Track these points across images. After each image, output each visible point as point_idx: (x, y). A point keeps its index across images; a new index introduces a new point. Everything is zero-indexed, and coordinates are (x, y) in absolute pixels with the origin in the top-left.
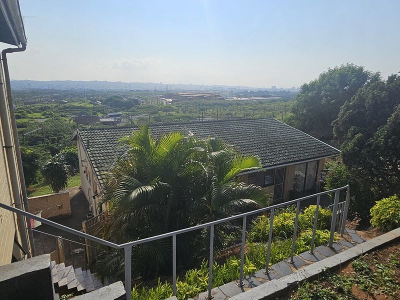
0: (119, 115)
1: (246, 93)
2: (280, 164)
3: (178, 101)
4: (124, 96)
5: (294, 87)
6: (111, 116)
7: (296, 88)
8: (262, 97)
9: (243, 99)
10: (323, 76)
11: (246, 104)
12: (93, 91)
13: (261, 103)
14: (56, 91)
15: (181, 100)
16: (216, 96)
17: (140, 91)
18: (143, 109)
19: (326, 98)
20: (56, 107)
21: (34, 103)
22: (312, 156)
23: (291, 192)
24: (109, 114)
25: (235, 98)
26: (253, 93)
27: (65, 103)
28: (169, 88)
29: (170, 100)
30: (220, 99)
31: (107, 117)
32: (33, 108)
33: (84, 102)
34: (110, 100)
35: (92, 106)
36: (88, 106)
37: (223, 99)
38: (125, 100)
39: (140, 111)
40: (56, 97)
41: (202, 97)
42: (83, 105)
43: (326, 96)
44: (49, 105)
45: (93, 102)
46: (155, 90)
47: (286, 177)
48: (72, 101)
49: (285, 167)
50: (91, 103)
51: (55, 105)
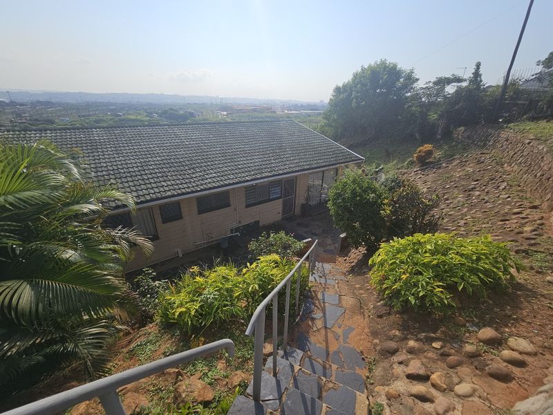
1: (296, 107)
2: (283, 174)
3: (232, 114)
4: (181, 109)
8: (311, 110)
9: (293, 112)
10: (356, 76)
11: (296, 117)
12: (150, 104)
13: (309, 116)
14: (112, 104)
15: (236, 113)
16: (268, 110)
17: (196, 104)
19: (357, 99)
20: (111, 119)
21: (89, 115)
22: (327, 164)
23: (303, 205)
25: (286, 111)
26: (303, 107)
27: (120, 116)
28: (224, 102)
29: (225, 113)
30: (272, 112)
32: (87, 121)
33: (141, 115)
34: (165, 112)
35: (148, 118)
36: (144, 119)
37: (275, 112)
38: (182, 112)
40: (112, 110)
41: (254, 110)
42: (139, 117)
43: (357, 98)
44: (105, 118)
45: (150, 114)
46: (212, 104)
47: (298, 189)
48: (129, 114)
49: (296, 177)
50: (147, 116)
51: (111, 117)
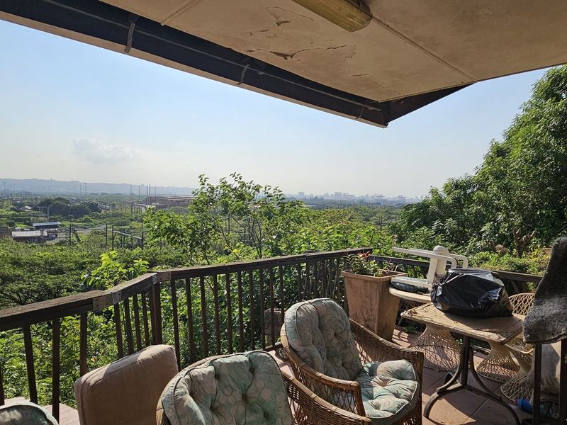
0: (56, 226)
5: (327, 194)
6: (38, 228)
7: (330, 195)
15: (171, 206)
18: (103, 218)
24: (34, 225)
31: (32, 230)
39: (98, 221)
